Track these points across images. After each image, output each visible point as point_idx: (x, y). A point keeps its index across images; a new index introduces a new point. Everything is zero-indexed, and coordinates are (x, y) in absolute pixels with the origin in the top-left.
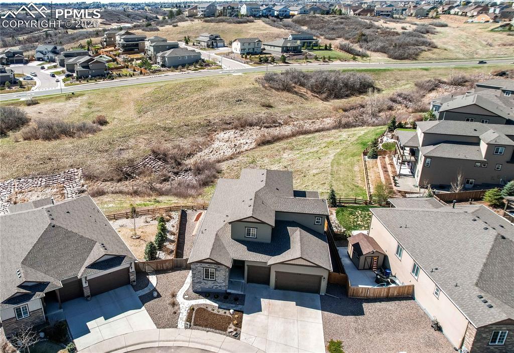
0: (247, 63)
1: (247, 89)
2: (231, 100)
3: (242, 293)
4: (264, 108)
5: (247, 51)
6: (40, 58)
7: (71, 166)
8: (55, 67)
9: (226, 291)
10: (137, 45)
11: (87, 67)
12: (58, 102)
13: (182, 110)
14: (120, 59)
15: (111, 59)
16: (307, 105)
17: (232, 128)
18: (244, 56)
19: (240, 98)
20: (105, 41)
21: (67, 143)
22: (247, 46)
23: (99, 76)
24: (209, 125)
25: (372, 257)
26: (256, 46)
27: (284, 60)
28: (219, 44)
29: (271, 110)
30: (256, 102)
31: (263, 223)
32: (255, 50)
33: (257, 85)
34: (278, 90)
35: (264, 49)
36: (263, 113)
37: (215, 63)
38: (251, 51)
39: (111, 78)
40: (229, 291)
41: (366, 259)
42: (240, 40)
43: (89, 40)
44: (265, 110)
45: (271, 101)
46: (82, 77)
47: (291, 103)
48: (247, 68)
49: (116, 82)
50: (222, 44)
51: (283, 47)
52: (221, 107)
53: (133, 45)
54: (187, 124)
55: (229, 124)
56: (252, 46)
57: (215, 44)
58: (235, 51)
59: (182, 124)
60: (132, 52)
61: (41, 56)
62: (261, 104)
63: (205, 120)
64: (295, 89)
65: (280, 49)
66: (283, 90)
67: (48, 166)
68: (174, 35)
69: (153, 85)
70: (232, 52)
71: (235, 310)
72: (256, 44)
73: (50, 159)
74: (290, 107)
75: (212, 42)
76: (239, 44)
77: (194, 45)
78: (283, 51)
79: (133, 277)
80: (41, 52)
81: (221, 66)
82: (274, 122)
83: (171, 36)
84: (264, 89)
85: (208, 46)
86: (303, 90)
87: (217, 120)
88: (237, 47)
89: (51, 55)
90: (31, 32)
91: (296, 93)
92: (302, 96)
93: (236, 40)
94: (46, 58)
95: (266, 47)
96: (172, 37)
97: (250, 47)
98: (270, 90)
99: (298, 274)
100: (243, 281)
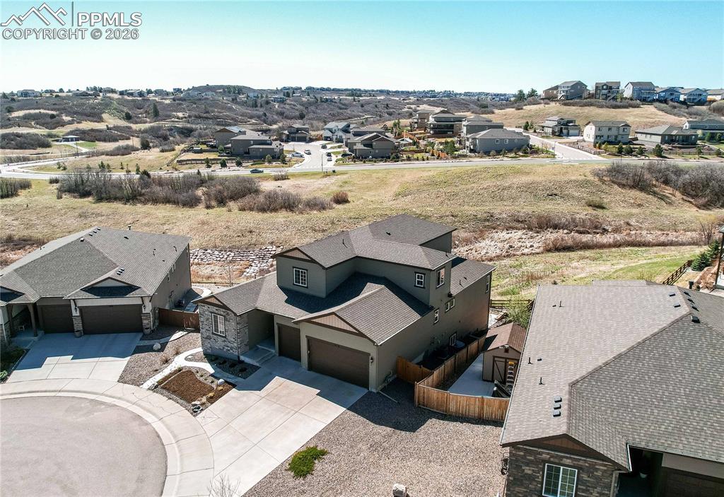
0: (599, 154)
1: (571, 181)
2: (540, 193)
3: (258, 365)
4: (590, 208)
5: (605, 138)
6: (328, 137)
7: (272, 243)
8: (340, 147)
9: (239, 357)
10: (452, 126)
11: (370, 145)
12: (311, 178)
13: (458, 198)
14: (422, 143)
15: (411, 141)
16: (666, 211)
17: (524, 229)
18: (597, 145)
19: (555, 192)
20: (416, 123)
21: (281, 217)
22: (605, 132)
23: (382, 157)
24: (488, 220)
25: (506, 359)
26: (621, 132)
27: (659, 152)
28: (571, 132)
29: (600, 212)
30: (579, 199)
31: (313, 261)
32: (619, 138)
33: (591, 178)
34: (623, 186)
35: (636, 139)
36: (584, 213)
37: (547, 151)
38: (612, 139)
39: (397, 159)
40: (242, 358)
41: (494, 361)
42: (595, 123)
43: (397, 121)
44: (590, 210)
45: (606, 200)
46: (360, 157)
47: (640, 205)
48: (594, 159)
49: (399, 165)
50: (577, 131)
51: (663, 136)
52: (521, 201)
53: (447, 126)
54: (455, 214)
55: (522, 222)
56: (614, 132)
57: (565, 131)
58: (586, 139)
59: (448, 213)
60: (444, 135)
61: (329, 134)
62: (586, 203)
63: (485, 212)
64: (655, 189)
65: (658, 139)
66: (632, 187)
67: (245, 241)
68: (513, 120)
69: (439, 169)
70: (584, 141)
71: (226, 382)
72: (622, 129)
73: (251, 232)
74: (635, 211)
75: (562, 128)
76: (594, 127)
77: (535, 132)
78: (663, 141)
79: (148, 323)
80: (330, 130)
81: (554, 155)
82: (596, 227)
83: (509, 121)
84: (600, 183)
85: (554, 133)
86: (668, 191)
87: (504, 216)
88: (589, 132)
89: (340, 134)
90: (349, 118)
91: (655, 194)
92: (662, 198)
93: (589, 122)
94: (334, 137)
95: (639, 136)
96: (509, 123)
97: (610, 133)
98: (609, 185)
99: (336, 345)
100: (273, 351)
